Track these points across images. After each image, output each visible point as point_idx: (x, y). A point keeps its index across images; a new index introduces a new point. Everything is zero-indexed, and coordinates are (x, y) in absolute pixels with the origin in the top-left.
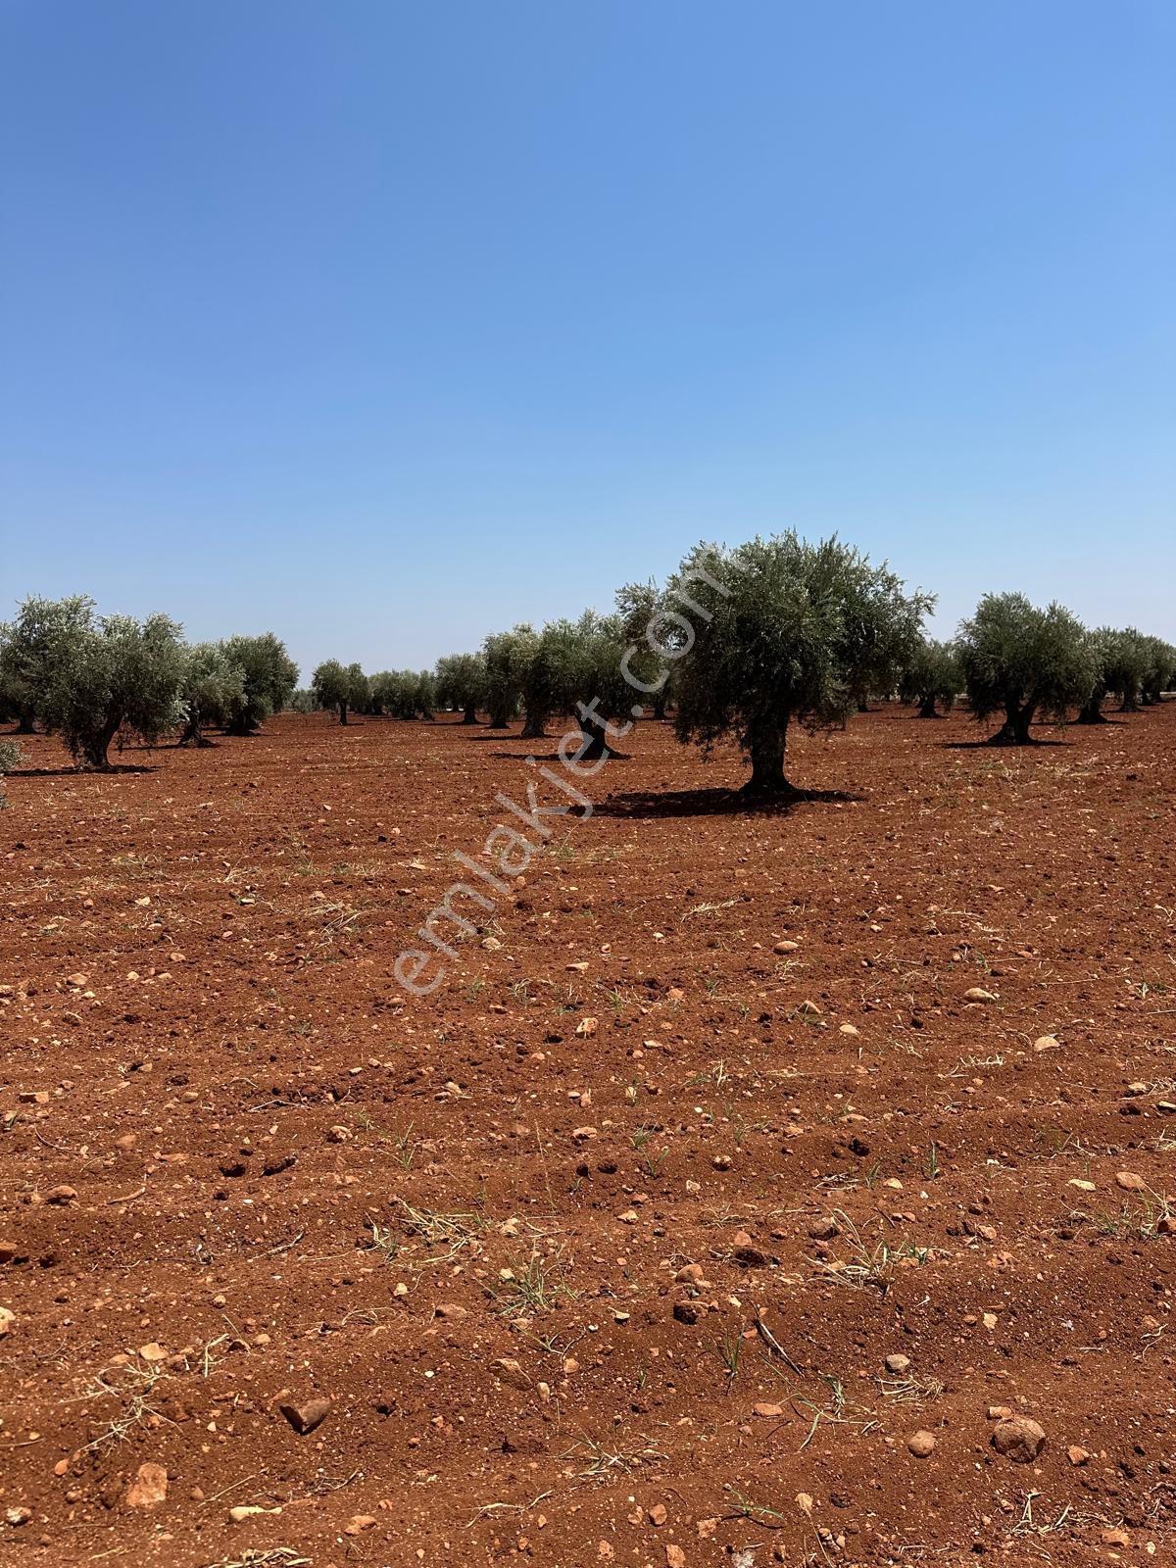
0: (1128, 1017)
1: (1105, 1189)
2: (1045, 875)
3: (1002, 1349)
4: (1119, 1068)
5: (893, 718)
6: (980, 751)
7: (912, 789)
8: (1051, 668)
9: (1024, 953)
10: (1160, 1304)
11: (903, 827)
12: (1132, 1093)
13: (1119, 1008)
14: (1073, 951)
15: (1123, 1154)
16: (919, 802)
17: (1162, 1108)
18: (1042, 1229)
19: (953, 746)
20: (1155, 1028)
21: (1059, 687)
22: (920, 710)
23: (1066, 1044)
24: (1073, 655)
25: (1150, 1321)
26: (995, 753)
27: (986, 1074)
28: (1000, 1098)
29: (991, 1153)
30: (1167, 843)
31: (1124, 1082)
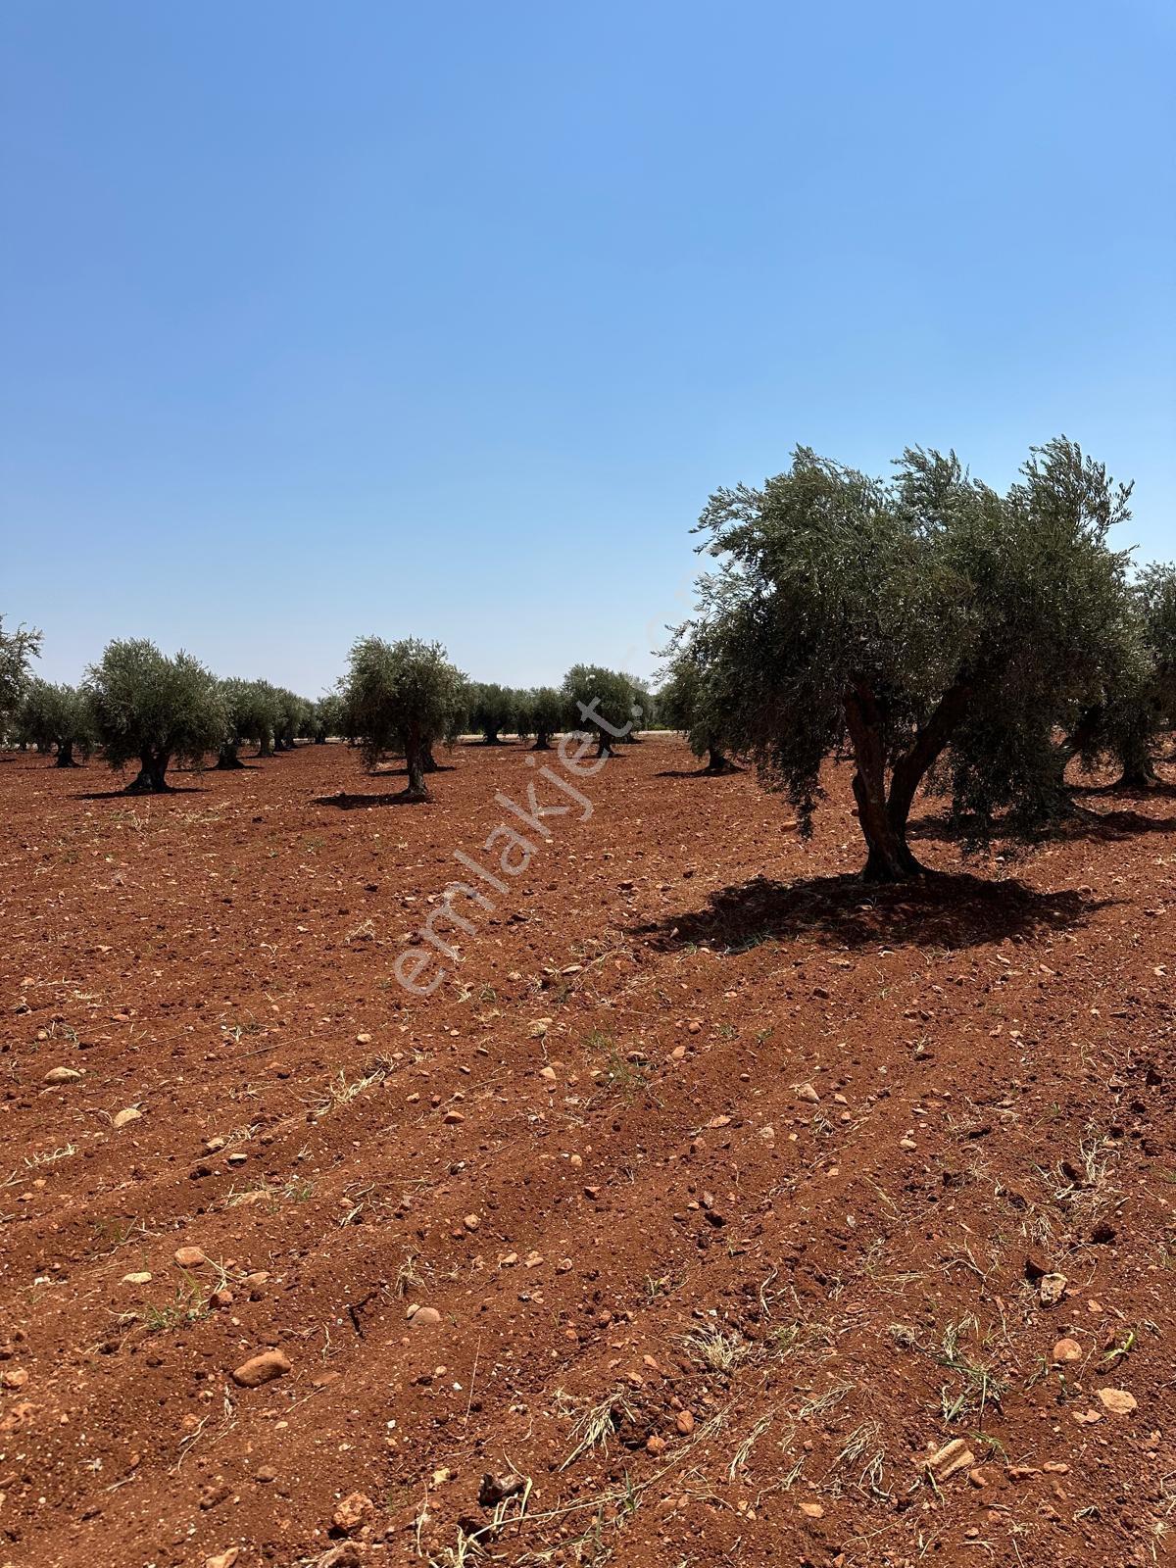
0: (217, 1066)
1: (163, 1275)
2: (159, 927)
3: (8, 1534)
4: (200, 1127)
5: (27, 768)
6: (114, 802)
7: (32, 846)
8: (182, 716)
9: (120, 1016)
10: (201, 1394)
11: (13, 890)
12: (209, 1152)
13: (209, 1059)
14: (173, 1005)
15: (191, 1224)
16: (36, 861)
17: (232, 1162)
18: (85, 1349)
19: (88, 797)
20: (242, 1072)
21: (191, 734)
22: (57, 759)
23: (148, 1112)
24: (204, 702)
25: (189, 1421)
26: (128, 802)
27: (48, 1172)
28: (63, 1197)
29: (39, 1271)
30: (282, 880)
31: (203, 1141)
